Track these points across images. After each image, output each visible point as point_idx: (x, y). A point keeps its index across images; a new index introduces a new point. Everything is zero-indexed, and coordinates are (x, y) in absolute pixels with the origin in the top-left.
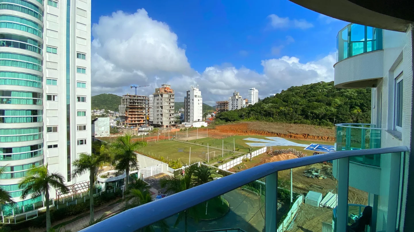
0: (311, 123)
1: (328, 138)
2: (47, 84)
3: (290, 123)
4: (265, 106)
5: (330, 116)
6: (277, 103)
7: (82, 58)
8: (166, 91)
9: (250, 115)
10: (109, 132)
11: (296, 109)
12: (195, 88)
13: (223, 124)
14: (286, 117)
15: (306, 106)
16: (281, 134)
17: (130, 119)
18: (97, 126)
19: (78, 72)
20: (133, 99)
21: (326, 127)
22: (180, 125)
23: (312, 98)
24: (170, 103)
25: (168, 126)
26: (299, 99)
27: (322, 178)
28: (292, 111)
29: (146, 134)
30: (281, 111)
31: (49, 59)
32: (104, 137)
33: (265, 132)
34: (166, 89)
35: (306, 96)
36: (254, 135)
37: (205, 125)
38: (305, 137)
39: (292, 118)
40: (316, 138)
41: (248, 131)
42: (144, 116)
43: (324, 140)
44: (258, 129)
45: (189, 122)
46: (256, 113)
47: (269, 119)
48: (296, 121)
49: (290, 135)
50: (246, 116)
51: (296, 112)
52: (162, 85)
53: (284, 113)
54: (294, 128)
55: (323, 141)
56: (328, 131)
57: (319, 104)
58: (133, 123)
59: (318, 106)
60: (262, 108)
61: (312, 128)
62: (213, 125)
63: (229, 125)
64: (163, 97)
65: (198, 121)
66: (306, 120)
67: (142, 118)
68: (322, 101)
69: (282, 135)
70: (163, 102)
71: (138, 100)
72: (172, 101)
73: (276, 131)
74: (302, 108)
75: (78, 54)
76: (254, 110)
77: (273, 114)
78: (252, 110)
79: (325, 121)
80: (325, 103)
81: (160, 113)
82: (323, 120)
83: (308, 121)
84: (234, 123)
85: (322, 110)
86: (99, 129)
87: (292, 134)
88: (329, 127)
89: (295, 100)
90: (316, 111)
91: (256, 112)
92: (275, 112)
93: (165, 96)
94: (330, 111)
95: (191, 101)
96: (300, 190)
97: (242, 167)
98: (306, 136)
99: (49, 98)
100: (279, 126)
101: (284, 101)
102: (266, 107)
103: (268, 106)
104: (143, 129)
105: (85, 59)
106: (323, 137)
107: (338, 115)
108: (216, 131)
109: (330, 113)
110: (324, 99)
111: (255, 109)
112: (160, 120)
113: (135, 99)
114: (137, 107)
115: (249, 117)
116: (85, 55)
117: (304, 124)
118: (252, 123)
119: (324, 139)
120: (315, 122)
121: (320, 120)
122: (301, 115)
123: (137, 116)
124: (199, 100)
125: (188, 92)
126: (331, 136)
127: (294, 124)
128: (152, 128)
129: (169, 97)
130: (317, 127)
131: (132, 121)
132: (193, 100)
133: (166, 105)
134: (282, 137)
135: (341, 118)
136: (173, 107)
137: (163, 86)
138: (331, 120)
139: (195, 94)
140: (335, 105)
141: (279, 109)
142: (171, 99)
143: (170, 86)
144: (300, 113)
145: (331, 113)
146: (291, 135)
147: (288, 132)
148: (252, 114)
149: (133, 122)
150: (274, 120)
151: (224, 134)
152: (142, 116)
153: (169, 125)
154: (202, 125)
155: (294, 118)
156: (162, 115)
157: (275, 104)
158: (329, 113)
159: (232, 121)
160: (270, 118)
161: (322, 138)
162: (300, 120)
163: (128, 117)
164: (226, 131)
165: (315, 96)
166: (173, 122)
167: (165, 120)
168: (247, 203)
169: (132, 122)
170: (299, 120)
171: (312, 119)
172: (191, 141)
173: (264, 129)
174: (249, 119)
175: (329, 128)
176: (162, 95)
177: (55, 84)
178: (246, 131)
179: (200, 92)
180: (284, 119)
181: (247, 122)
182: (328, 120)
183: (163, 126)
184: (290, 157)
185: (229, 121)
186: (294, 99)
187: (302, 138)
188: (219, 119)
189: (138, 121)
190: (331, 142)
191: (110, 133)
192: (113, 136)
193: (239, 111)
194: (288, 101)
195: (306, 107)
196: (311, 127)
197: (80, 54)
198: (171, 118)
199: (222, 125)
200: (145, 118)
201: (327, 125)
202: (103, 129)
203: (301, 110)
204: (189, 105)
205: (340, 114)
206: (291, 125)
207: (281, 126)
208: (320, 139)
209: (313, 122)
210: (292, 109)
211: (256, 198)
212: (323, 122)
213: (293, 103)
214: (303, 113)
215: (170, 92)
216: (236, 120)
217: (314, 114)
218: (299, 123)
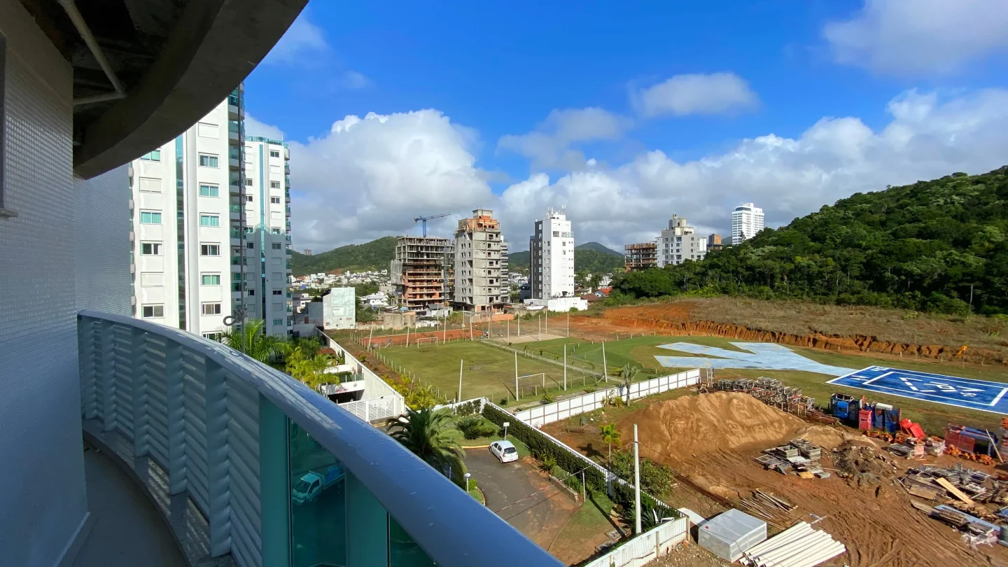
0: (893, 304)
1: (941, 351)
2: (141, 221)
3: (825, 304)
4: (752, 253)
5: (961, 281)
6: (789, 245)
7: (211, 165)
8: (480, 225)
9: (707, 279)
10: (354, 319)
11: (847, 260)
12: (557, 213)
13: (625, 304)
14: (811, 283)
15: (881, 252)
16: (785, 335)
17: (410, 291)
18: (329, 305)
19: (201, 194)
20: (418, 246)
21: (943, 316)
22: (517, 306)
23: (907, 225)
24: (489, 254)
25: (486, 308)
26: (862, 230)
27: (811, 476)
28: (830, 268)
29: (433, 324)
30: (798, 268)
31: (145, 172)
32: (343, 330)
33: (737, 328)
34: (481, 220)
35: (888, 219)
36: (704, 334)
37: (582, 305)
38: (862, 345)
39: (830, 289)
40: (898, 349)
41: (688, 325)
42: (442, 285)
43: (926, 356)
44: (718, 318)
45: (541, 298)
46: (725, 275)
47: (761, 292)
48: (842, 296)
49: (812, 337)
50: (695, 284)
51: (844, 269)
52: (474, 212)
53: (809, 272)
54: (831, 318)
55: (924, 360)
56: (951, 328)
57: (925, 244)
58: (418, 299)
59: (920, 251)
60: (741, 260)
61: (894, 319)
62: (600, 306)
63: (642, 306)
64: (474, 238)
65: (562, 295)
66: (876, 294)
67: (437, 288)
68: (939, 234)
69: (787, 338)
70: (474, 251)
71: (427, 248)
72: (494, 247)
73: (771, 326)
74: (865, 258)
75: (202, 157)
76: (719, 267)
77: (773, 277)
78: (712, 266)
79: (944, 297)
80: (951, 240)
81: (467, 276)
82: (935, 294)
83: (884, 297)
84: (657, 302)
85: (932, 263)
86: (334, 312)
87: (818, 336)
88: (955, 316)
89: (847, 233)
90: (912, 267)
91: (722, 271)
92: (778, 270)
93: (480, 236)
94: (960, 267)
95: (545, 247)
96: (713, 503)
97: (592, 419)
98: (866, 343)
99: (147, 249)
100: (785, 312)
101: (814, 238)
102: (754, 257)
103: (761, 254)
104: (434, 313)
105: (216, 166)
106: (923, 348)
107: (988, 277)
108: (603, 323)
109: (959, 273)
110: (946, 226)
111: (720, 264)
112: (468, 294)
113: (422, 247)
114: (425, 263)
115: (701, 286)
116: (217, 158)
117: (869, 307)
118: (709, 303)
119: (928, 352)
120: (907, 301)
121: (926, 292)
122: (860, 280)
123: (425, 284)
124: (564, 244)
125: (537, 224)
126: (953, 343)
127: (834, 307)
128: (449, 312)
129: (488, 239)
130: (912, 313)
131: (415, 295)
132: (549, 243)
133: (480, 257)
134: (788, 344)
135: (999, 289)
136: (497, 263)
137: (476, 214)
138: (963, 293)
139: (554, 228)
140: (982, 245)
141: (793, 263)
142: (492, 244)
143: (491, 212)
144: (857, 274)
145: (966, 271)
146: (817, 338)
147: (807, 330)
148: (712, 278)
149: (418, 296)
150: (773, 294)
151: (621, 330)
152: (435, 284)
153: (487, 306)
154: (572, 306)
155: (839, 288)
156: (471, 280)
157: (781, 248)
158: (956, 271)
159: (652, 296)
160: (762, 287)
161: (919, 350)
162: (859, 293)
163: (408, 287)
164: (628, 322)
165: (920, 218)
166: (497, 299)
167: (478, 294)
168: (535, 516)
169: (416, 298)
170: (853, 294)
171: (897, 291)
172: (519, 345)
173: (736, 320)
174: (701, 292)
175: (954, 321)
176: (471, 235)
177: (158, 221)
178: (683, 325)
179: (569, 223)
180: (807, 290)
181: (693, 299)
182: (954, 294)
183: (473, 307)
184: (735, 401)
185: (645, 298)
186: (844, 230)
187: (851, 348)
188: (618, 291)
189: (428, 295)
190: (948, 364)
191: (356, 321)
192: (362, 327)
193: (678, 269)
194: (825, 236)
195: (880, 255)
196: (892, 314)
197: (207, 157)
198: (493, 289)
199: (624, 306)
200: (443, 288)
201: (948, 309)
202: (341, 311)
203: (861, 263)
204: (541, 257)
205: (995, 276)
206: (827, 308)
207: (793, 312)
208: (912, 353)
209: (902, 301)
210: (834, 260)
211: (568, 506)
212: (934, 301)
213: (841, 243)
214: (867, 271)
215: (490, 226)
216: (665, 294)
217: (904, 275)
218: (854, 303)
